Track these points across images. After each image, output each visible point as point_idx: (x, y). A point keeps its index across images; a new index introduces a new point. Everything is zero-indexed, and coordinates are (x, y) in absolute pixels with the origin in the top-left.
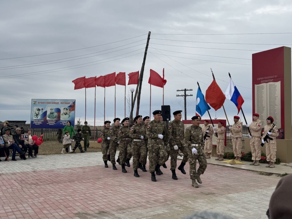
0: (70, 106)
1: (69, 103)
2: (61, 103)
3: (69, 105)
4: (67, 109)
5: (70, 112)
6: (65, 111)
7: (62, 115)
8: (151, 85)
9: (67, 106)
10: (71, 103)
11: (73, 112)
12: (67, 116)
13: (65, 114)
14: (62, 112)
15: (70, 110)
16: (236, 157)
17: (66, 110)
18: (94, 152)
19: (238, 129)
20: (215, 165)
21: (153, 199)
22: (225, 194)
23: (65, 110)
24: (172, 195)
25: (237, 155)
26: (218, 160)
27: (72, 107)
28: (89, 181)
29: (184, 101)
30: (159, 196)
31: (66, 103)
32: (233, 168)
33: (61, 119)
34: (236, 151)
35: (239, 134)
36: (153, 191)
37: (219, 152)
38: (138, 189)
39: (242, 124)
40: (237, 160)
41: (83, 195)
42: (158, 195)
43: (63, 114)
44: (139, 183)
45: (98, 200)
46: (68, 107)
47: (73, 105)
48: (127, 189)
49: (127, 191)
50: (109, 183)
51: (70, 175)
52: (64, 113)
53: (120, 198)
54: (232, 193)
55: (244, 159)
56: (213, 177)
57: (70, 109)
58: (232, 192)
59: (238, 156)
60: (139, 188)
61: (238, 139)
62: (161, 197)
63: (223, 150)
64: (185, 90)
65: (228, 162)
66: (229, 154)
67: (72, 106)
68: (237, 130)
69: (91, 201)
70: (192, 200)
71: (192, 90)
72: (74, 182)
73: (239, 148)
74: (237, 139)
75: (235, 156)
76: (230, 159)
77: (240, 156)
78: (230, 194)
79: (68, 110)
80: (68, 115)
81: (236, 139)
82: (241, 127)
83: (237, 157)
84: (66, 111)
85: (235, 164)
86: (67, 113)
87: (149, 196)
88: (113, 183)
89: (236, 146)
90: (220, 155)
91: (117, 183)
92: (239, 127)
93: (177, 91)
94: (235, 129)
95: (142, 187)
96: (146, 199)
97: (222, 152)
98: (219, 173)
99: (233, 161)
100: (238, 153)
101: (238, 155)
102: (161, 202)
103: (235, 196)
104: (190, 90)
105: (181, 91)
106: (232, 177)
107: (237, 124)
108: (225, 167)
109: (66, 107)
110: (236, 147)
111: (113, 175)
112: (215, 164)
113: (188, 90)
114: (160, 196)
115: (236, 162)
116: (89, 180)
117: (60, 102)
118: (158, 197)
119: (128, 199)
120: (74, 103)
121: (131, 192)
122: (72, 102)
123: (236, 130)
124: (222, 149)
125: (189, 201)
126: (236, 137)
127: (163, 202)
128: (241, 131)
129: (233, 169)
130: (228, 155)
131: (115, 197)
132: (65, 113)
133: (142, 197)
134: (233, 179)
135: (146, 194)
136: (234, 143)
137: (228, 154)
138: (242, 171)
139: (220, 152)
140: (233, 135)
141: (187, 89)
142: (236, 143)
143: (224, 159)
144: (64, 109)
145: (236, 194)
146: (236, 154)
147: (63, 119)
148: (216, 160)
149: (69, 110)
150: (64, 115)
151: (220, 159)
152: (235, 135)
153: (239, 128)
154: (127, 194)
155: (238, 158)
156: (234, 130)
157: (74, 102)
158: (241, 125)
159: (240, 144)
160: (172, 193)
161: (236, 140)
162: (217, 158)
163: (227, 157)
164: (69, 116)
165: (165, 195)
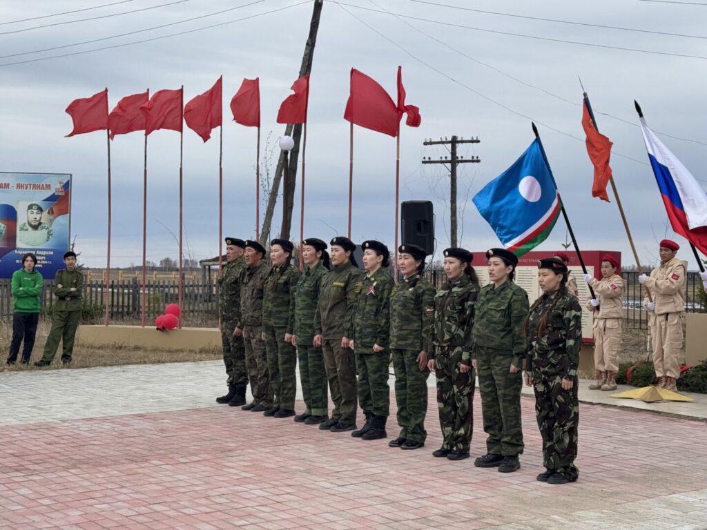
0: (52, 198)
1: (48, 187)
2: (19, 186)
3: (48, 194)
4: (40, 209)
5: (51, 221)
6: (34, 216)
7: (22, 229)
8: (354, 125)
9: (40, 197)
10: (56, 187)
11: (62, 220)
12: (41, 234)
13: (35, 228)
14: (23, 217)
15: (51, 212)
16: (660, 378)
17: (35, 211)
18: (153, 363)
19: (672, 282)
20: (595, 406)
21: (437, 511)
22: (658, 493)
23: (32, 213)
24: (494, 500)
25: (665, 371)
26: (599, 388)
27: (60, 202)
28: (196, 458)
29: (449, 179)
30: (451, 502)
31: (36, 187)
32: (658, 413)
33: (19, 244)
34: (662, 360)
35: (674, 302)
36: (425, 488)
37: (602, 362)
38: (372, 483)
39: (685, 268)
40: (664, 387)
41: (203, 501)
42: (446, 497)
43: (27, 225)
44: (368, 465)
45: (262, 515)
46: (46, 200)
47: (63, 194)
48: (340, 483)
49: (341, 489)
50: (268, 465)
51: (118, 440)
52: (29, 223)
53: (329, 509)
54: (679, 492)
55: (687, 385)
56: (602, 443)
57: (52, 209)
58: (679, 490)
59: (668, 374)
60: (375, 478)
61: (669, 317)
62: (462, 506)
63: (615, 356)
64: (454, 142)
65: (635, 396)
66: (634, 369)
67: (59, 196)
68: (668, 287)
69: (240, 517)
70: (561, 513)
71: (478, 141)
72: (146, 461)
73: (673, 350)
74: (667, 319)
75: (658, 374)
76: (637, 385)
77: (675, 374)
78: (674, 493)
79: (45, 213)
80: (45, 232)
81: (663, 318)
82: (682, 278)
83: (663, 379)
84: (38, 217)
85: (659, 401)
86: (40, 224)
87: (419, 501)
88: (282, 464)
89: (662, 344)
90: (606, 372)
91: (293, 462)
92: (675, 277)
93: (425, 144)
94: (659, 282)
95: (384, 475)
96: (415, 511)
97: (613, 361)
98: (616, 431)
99: (654, 393)
100: (668, 366)
101: (669, 370)
102: (466, 519)
103: (693, 500)
104: (472, 141)
105: (441, 145)
106: (663, 444)
107: (670, 268)
108: (630, 413)
109: (39, 202)
110: (664, 347)
111: (268, 440)
112: (594, 401)
113: (462, 142)
114: (456, 503)
115: (661, 394)
116: (195, 454)
117: (13, 184)
118: (450, 505)
119: (356, 510)
120: (67, 186)
121: (356, 491)
122: (60, 183)
123: (663, 287)
124: (614, 353)
125: (555, 514)
126: (665, 310)
127: (472, 519)
128: (679, 291)
129: (657, 418)
130: (633, 371)
131: (312, 507)
132: (33, 223)
133: (397, 504)
134: (668, 451)
135: (406, 496)
136: (655, 332)
137: (632, 368)
138: (691, 425)
139: (607, 361)
140: (651, 301)
141: (459, 139)
142: (663, 333)
143: (619, 386)
144: (30, 207)
145: (693, 494)
146: (661, 369)
147: (27, 244)
148: (592, 388)
149: (49, 213)
150: (30, 229)
151: (606, 386)
152: (661, 305)
153: (674, 281)
154: (345, 495)
155: (666, 381)
156: (656, 285)
157: (68, 182)
158: (680, 272)
159: (678, 336)
160: (488, 493)
161: (663, 323)
162: (595, 383)
163: (626, 377)
164: (49, 234)
165: (469, 498)
